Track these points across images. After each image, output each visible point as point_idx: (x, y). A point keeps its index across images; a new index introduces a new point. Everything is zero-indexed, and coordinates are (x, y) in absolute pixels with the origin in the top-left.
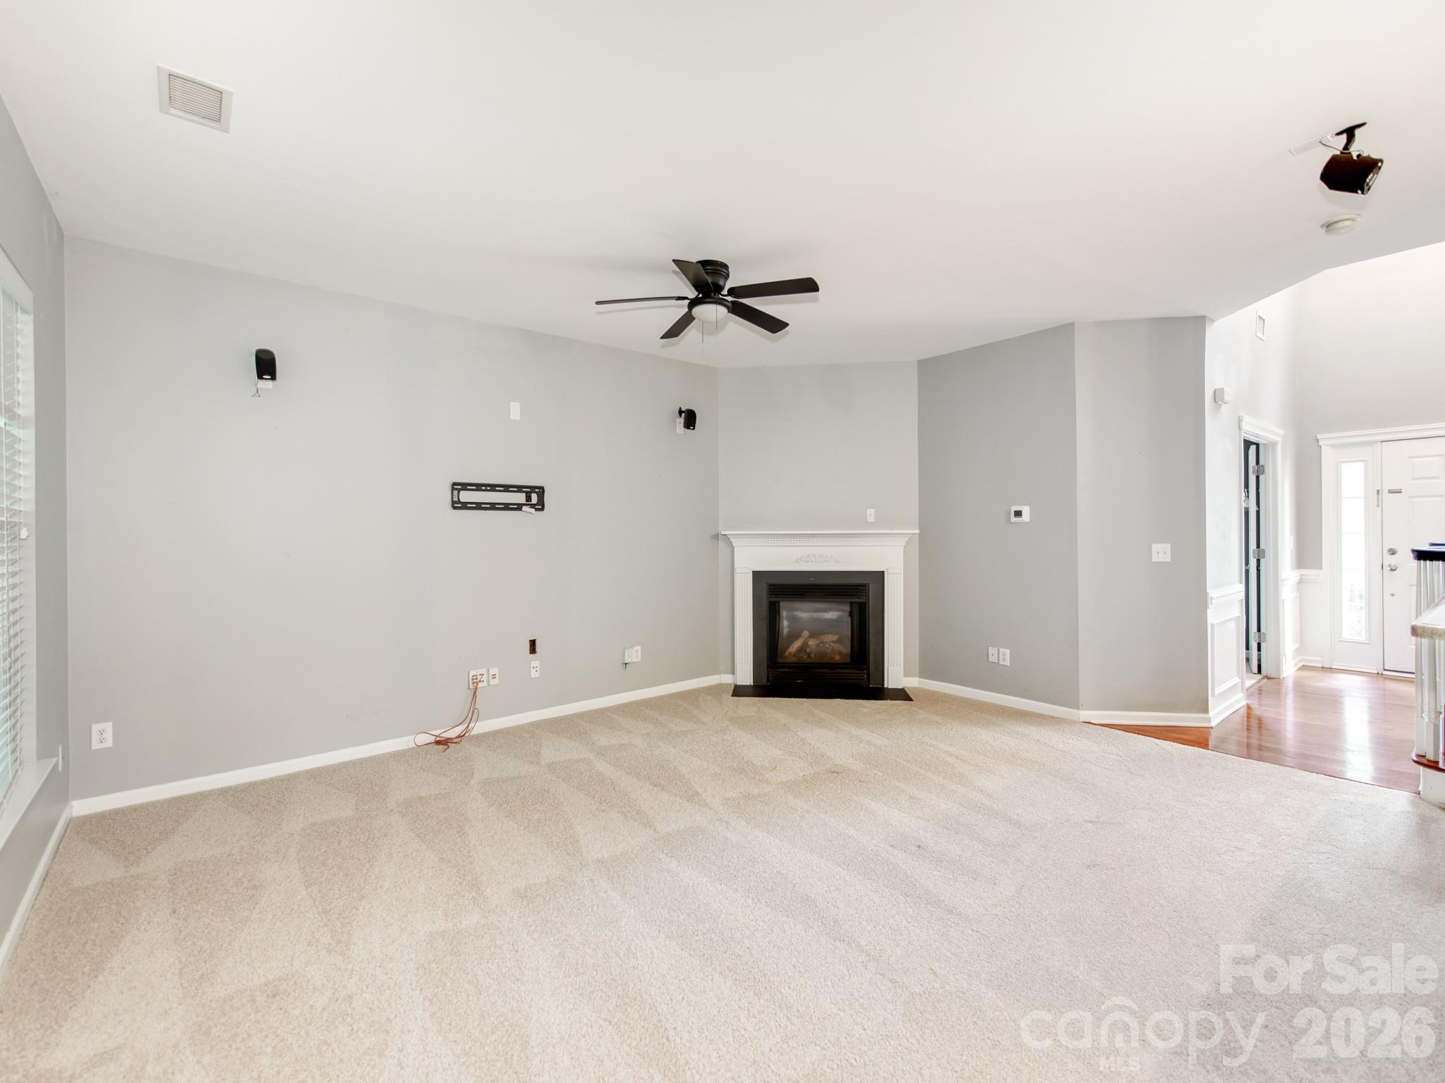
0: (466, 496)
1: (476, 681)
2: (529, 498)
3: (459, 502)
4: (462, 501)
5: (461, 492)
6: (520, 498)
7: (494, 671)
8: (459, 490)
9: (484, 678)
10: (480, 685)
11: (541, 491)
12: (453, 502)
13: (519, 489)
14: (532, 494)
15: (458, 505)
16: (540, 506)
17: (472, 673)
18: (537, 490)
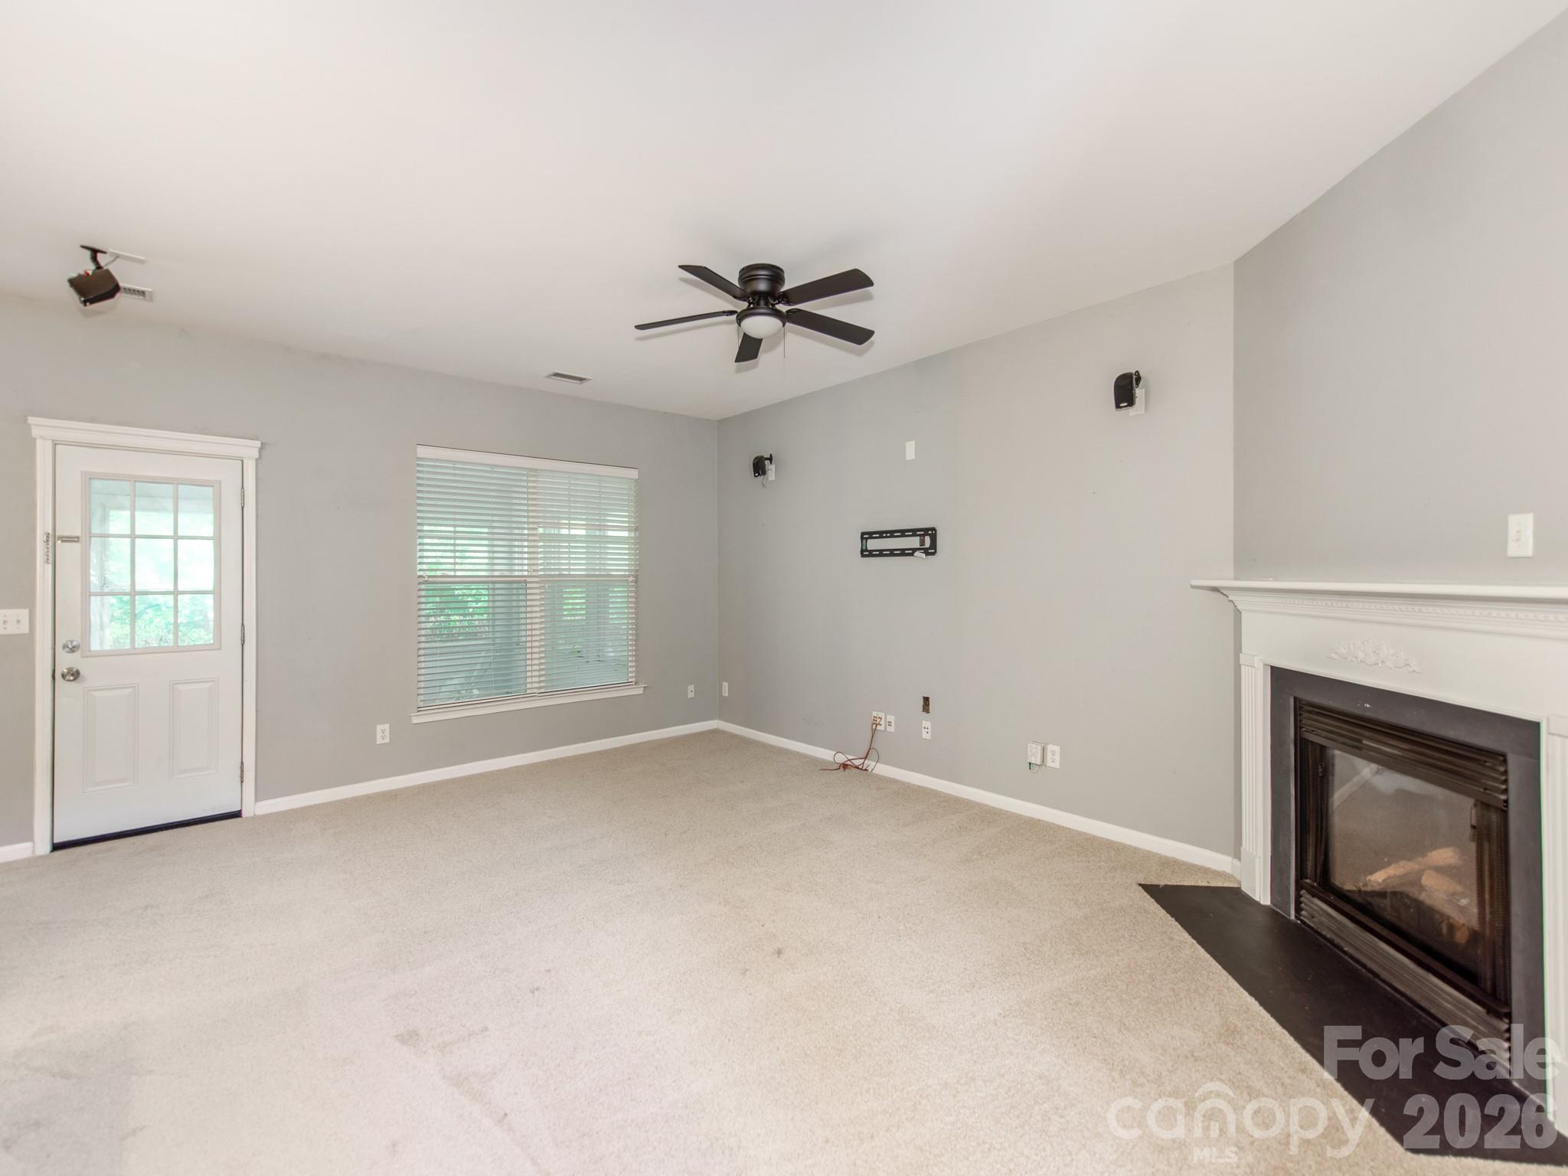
0: (873, 544)
1: (875, 723)
2: (922, 542)
3: (867, 550)
4: (869, 549)
5: (869, 541)
6: (914, 542)
7: (891, 718)
8: (867, 539)
9: (882, 722)
10: (879, 727)
11: (931, 532)
12: (862, 551)
13: (914, 532)
14: (926, 537)
15: (866, 553)
16: (931, 551)
17: (875, 714)
18: (930, 532)
